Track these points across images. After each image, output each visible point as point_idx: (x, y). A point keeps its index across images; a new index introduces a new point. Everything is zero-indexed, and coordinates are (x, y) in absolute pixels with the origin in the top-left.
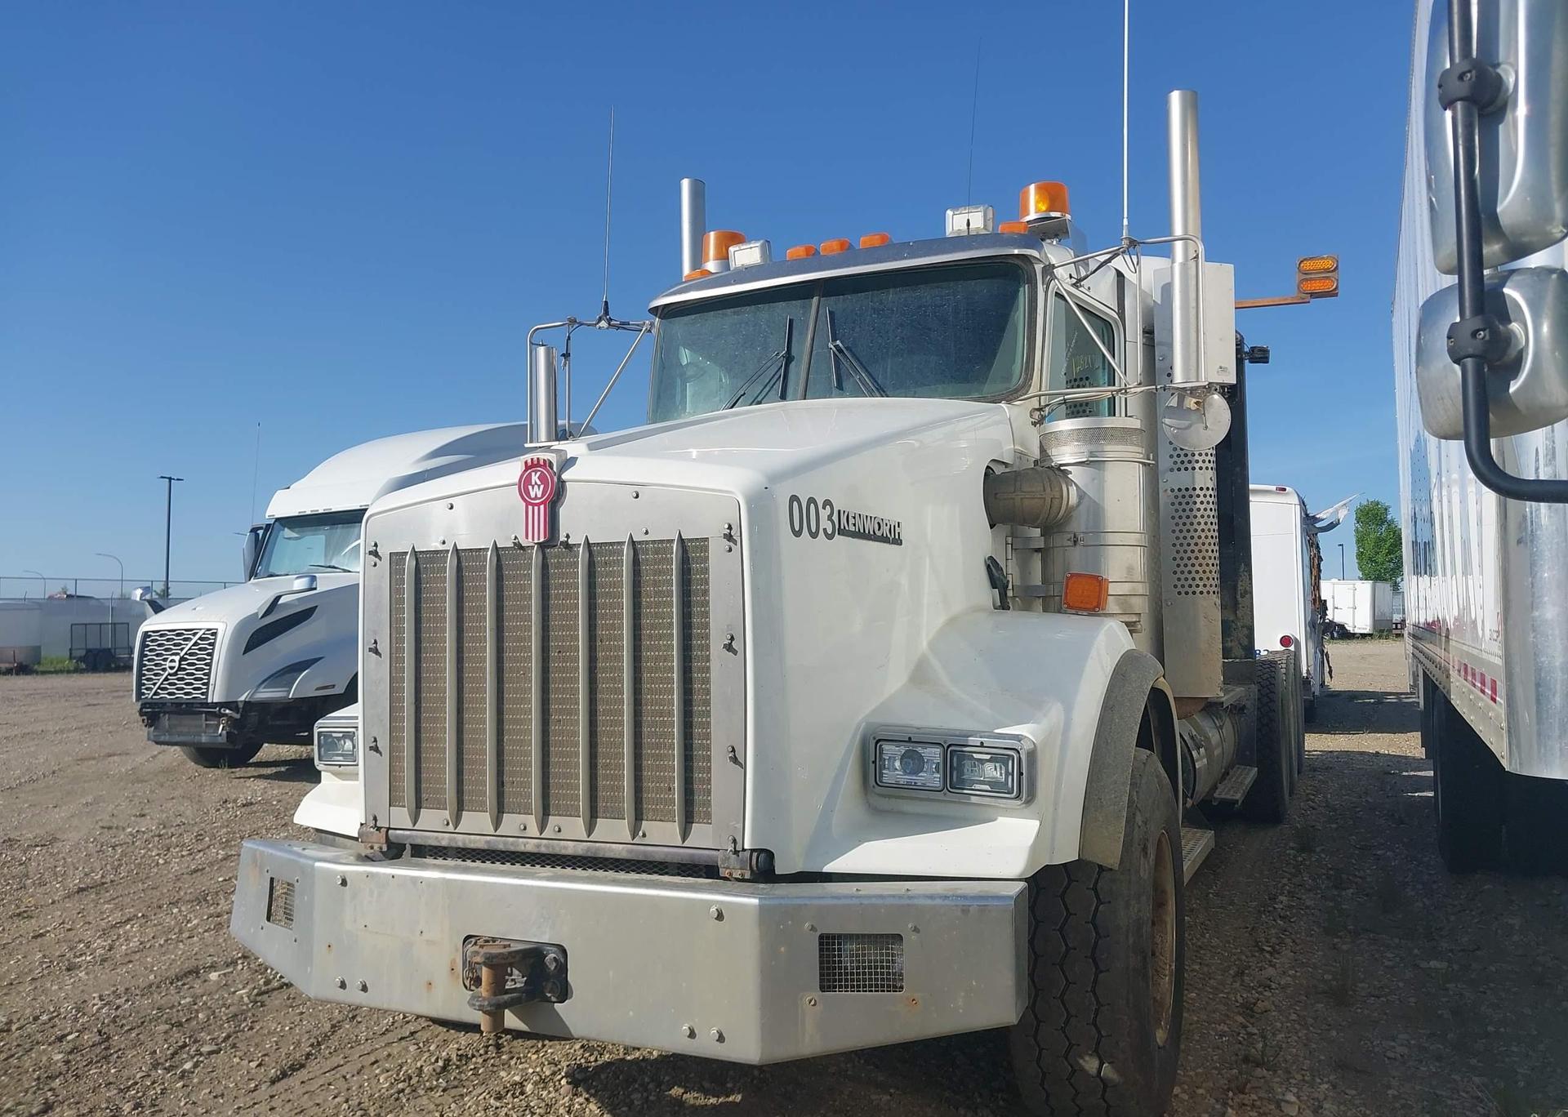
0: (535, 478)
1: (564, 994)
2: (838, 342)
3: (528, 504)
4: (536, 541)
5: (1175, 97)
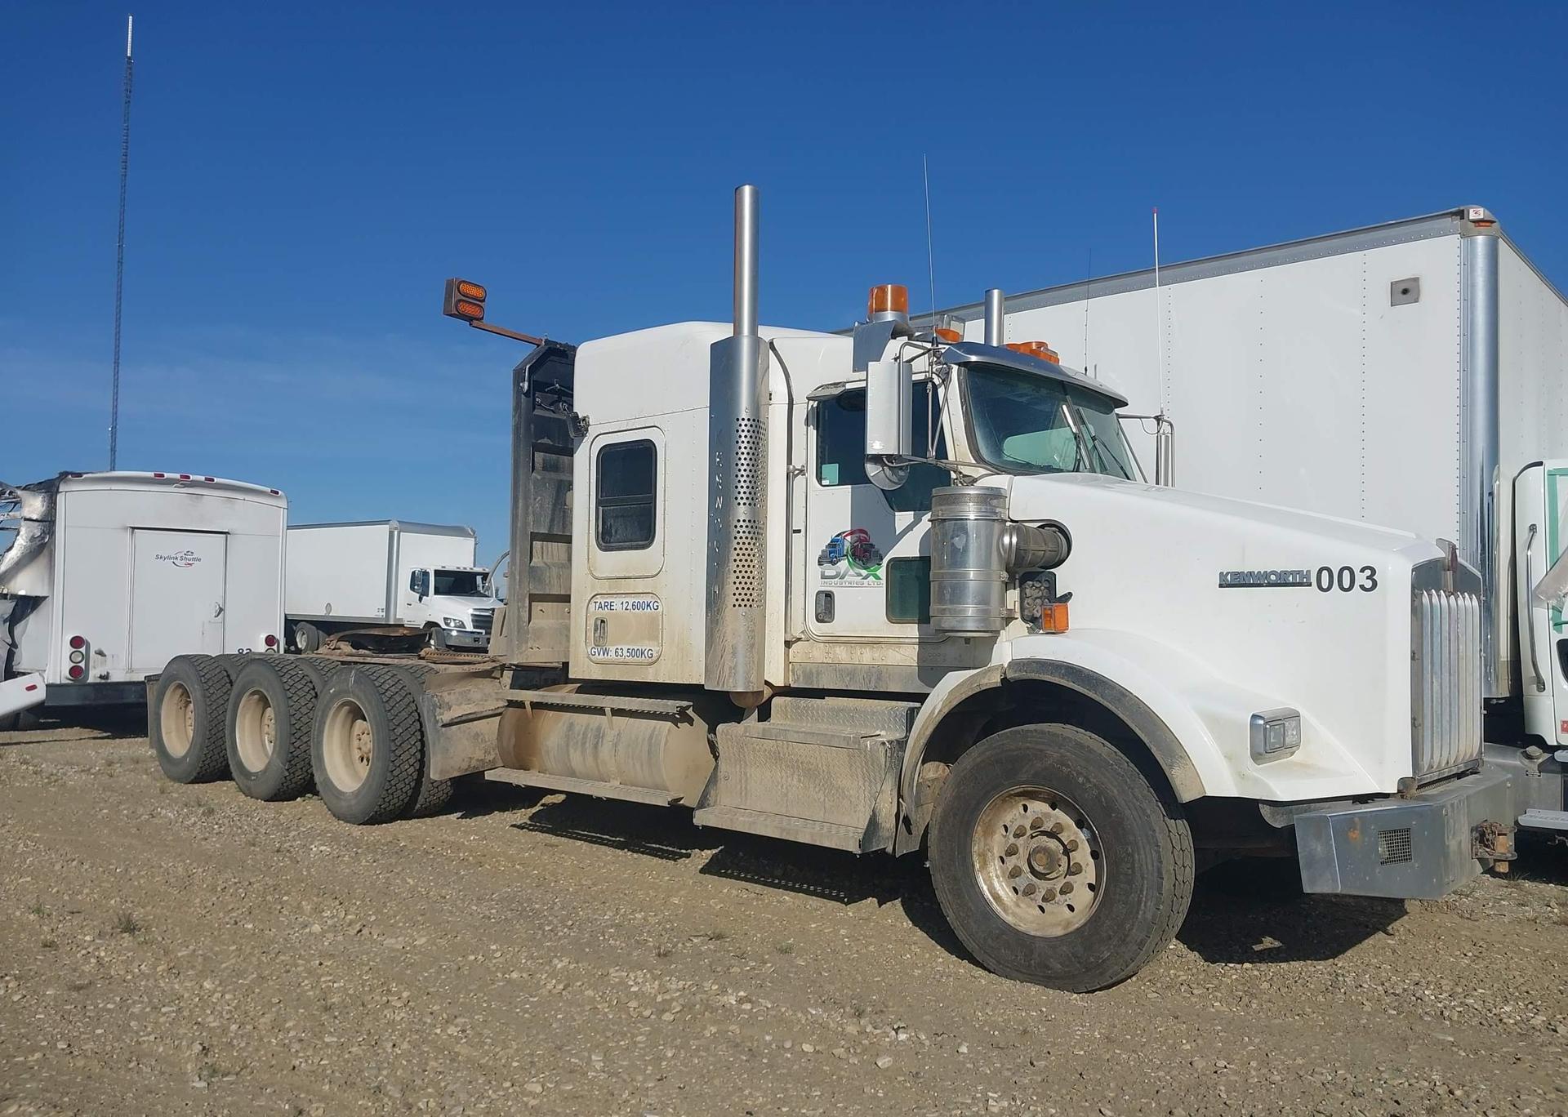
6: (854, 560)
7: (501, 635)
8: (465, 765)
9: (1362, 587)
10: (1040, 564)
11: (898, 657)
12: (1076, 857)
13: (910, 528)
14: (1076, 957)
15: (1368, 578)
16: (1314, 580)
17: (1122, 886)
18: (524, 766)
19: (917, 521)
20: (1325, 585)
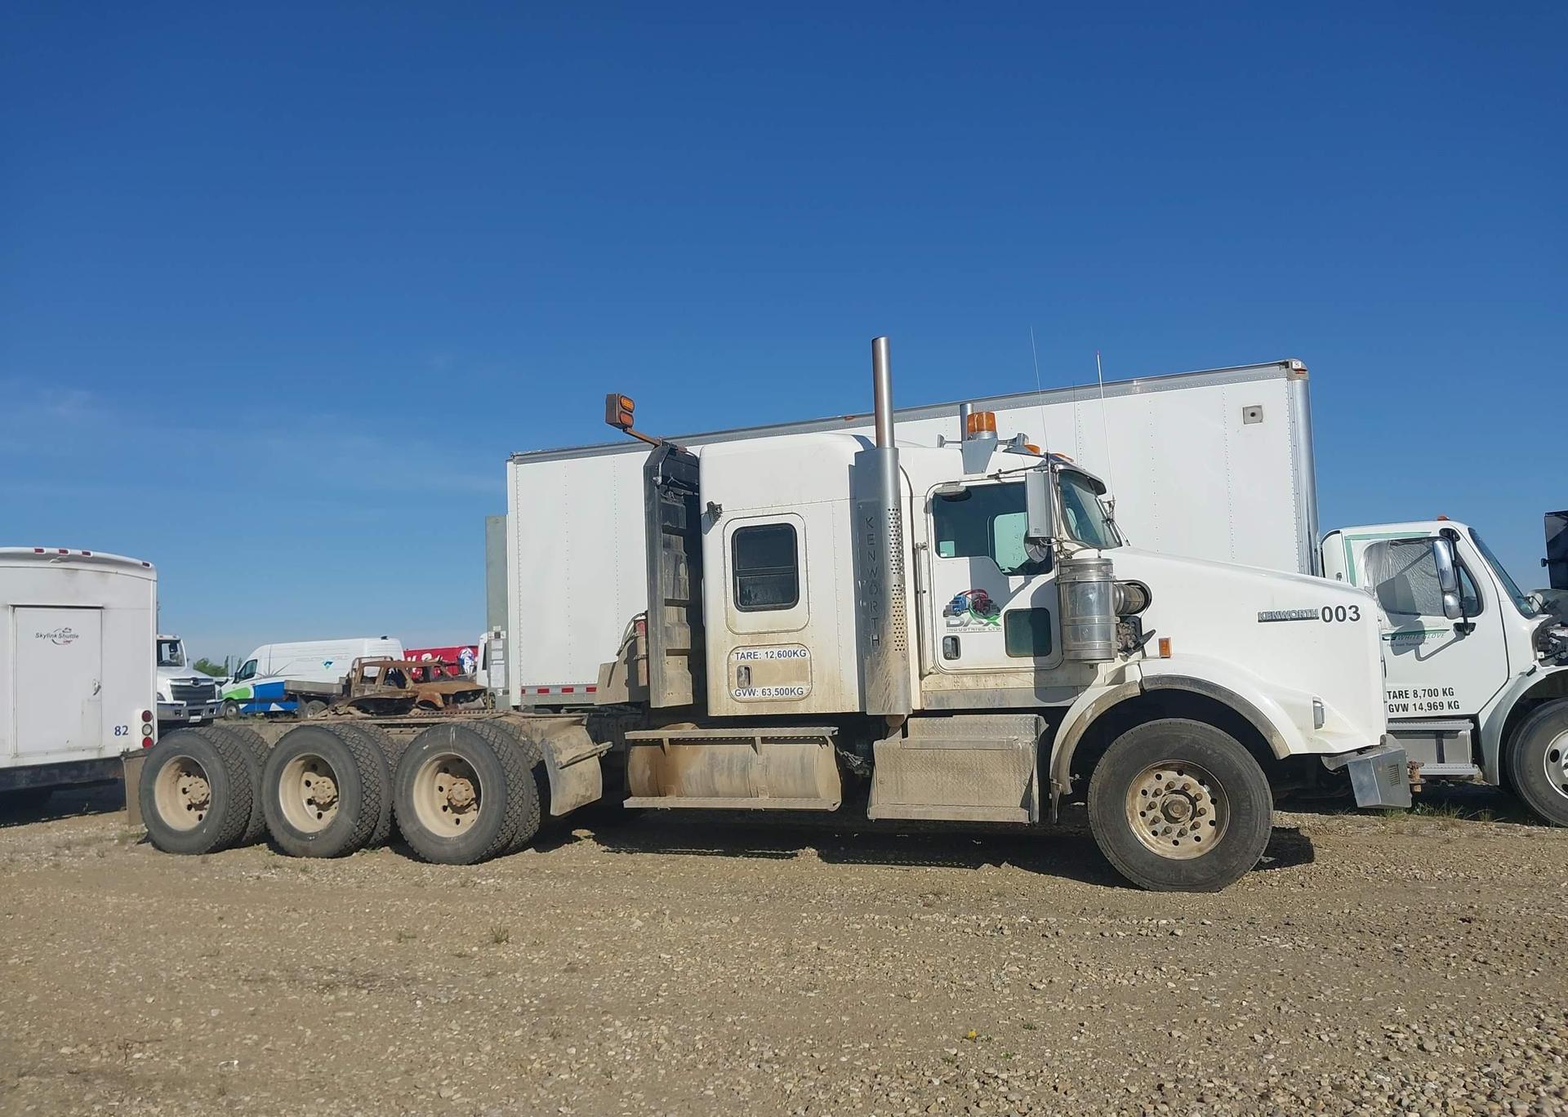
6: (976, 612)
7: (608, 686)
8: (574, 802)
9: (1351, 618)
10: (1128, 612)
11: (1018, 682)
12: (1200, 805)
13: (1022, 587)
14: (1213, 868)
15: (1354, 612)
16: (1320, 616)
17: (1244, 817)
18: (660, 793)
19: (1027, 583)
20: (1327, 618)
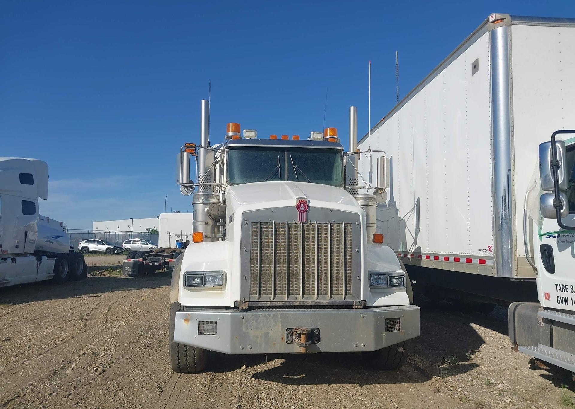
0: (302, 205)
1: (319, 340)
2: (296, 166)
3: (300, 212)
4: (302, 222)
5: (352, 108)
